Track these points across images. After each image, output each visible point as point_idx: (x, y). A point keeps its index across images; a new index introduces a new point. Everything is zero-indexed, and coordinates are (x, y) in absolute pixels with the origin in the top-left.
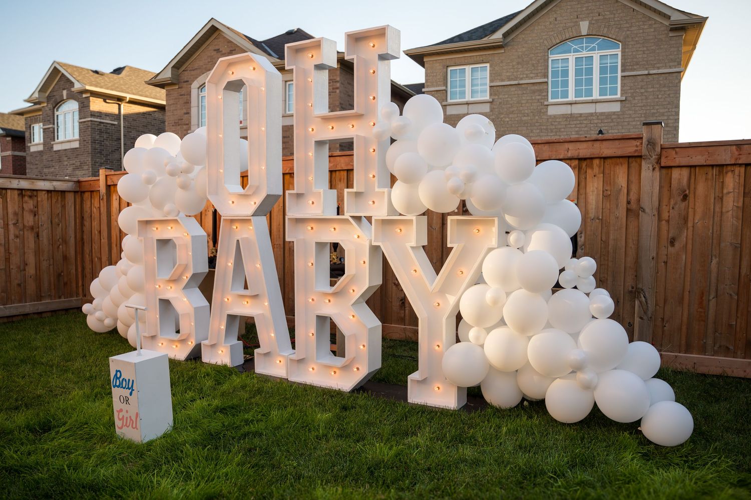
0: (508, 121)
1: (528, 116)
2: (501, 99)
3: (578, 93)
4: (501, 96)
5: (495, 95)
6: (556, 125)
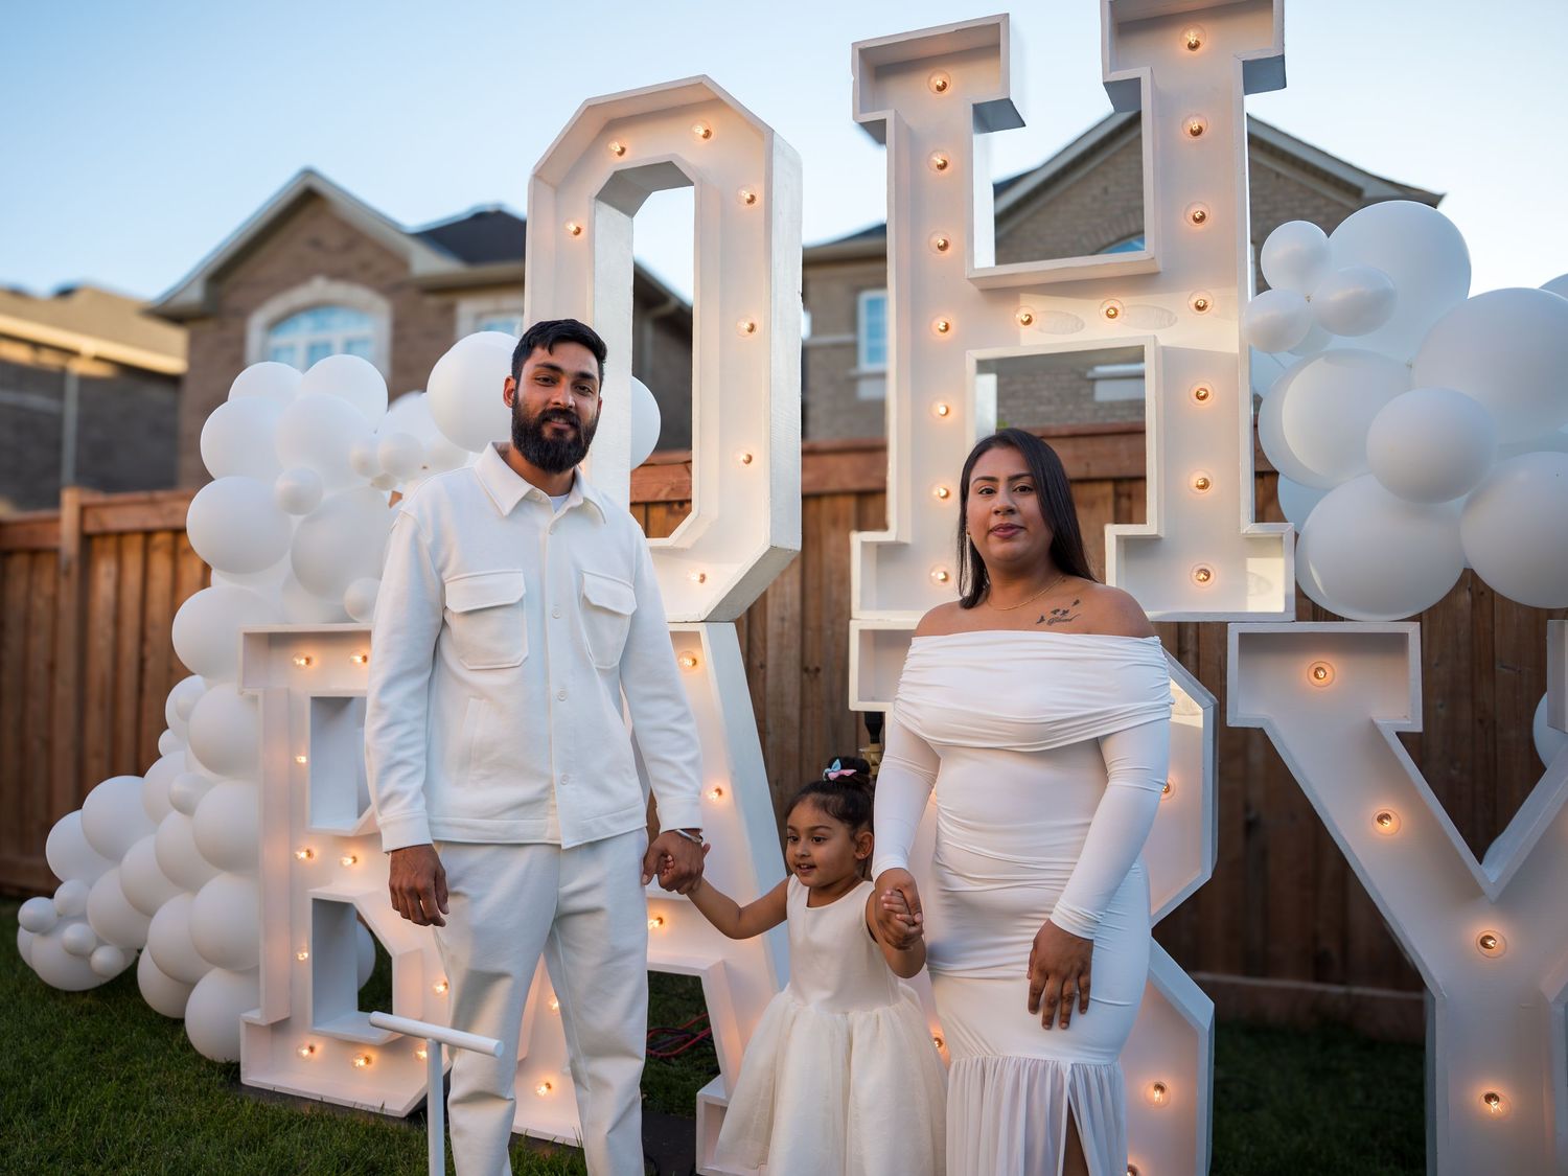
1: (1049, 402)
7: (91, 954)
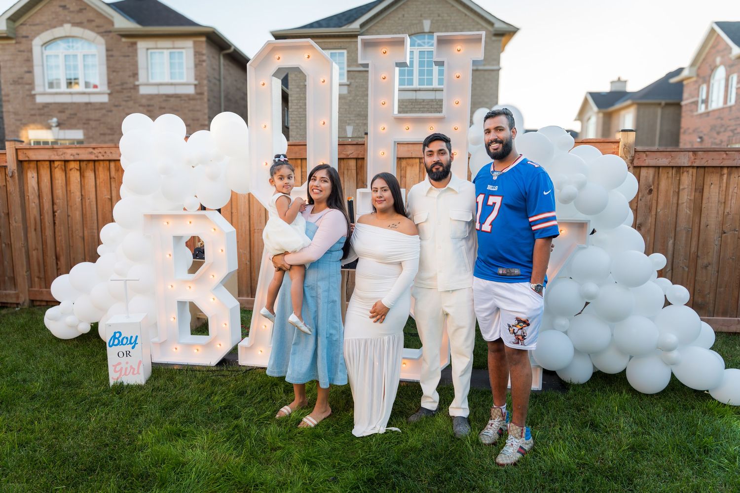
0: (363, 103)
2: (357, 82)
3: (421, 82)
4: (357, 80)
5: (352, 79)
6: (403, 108)
7: (77, 326)
